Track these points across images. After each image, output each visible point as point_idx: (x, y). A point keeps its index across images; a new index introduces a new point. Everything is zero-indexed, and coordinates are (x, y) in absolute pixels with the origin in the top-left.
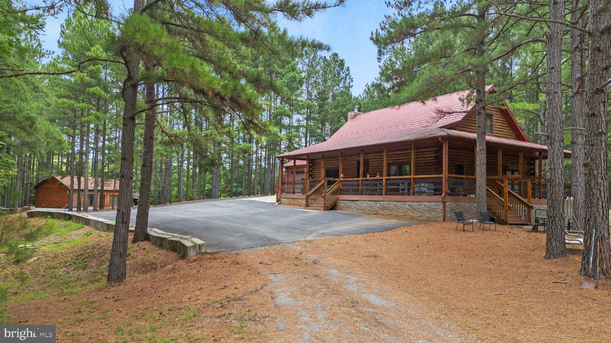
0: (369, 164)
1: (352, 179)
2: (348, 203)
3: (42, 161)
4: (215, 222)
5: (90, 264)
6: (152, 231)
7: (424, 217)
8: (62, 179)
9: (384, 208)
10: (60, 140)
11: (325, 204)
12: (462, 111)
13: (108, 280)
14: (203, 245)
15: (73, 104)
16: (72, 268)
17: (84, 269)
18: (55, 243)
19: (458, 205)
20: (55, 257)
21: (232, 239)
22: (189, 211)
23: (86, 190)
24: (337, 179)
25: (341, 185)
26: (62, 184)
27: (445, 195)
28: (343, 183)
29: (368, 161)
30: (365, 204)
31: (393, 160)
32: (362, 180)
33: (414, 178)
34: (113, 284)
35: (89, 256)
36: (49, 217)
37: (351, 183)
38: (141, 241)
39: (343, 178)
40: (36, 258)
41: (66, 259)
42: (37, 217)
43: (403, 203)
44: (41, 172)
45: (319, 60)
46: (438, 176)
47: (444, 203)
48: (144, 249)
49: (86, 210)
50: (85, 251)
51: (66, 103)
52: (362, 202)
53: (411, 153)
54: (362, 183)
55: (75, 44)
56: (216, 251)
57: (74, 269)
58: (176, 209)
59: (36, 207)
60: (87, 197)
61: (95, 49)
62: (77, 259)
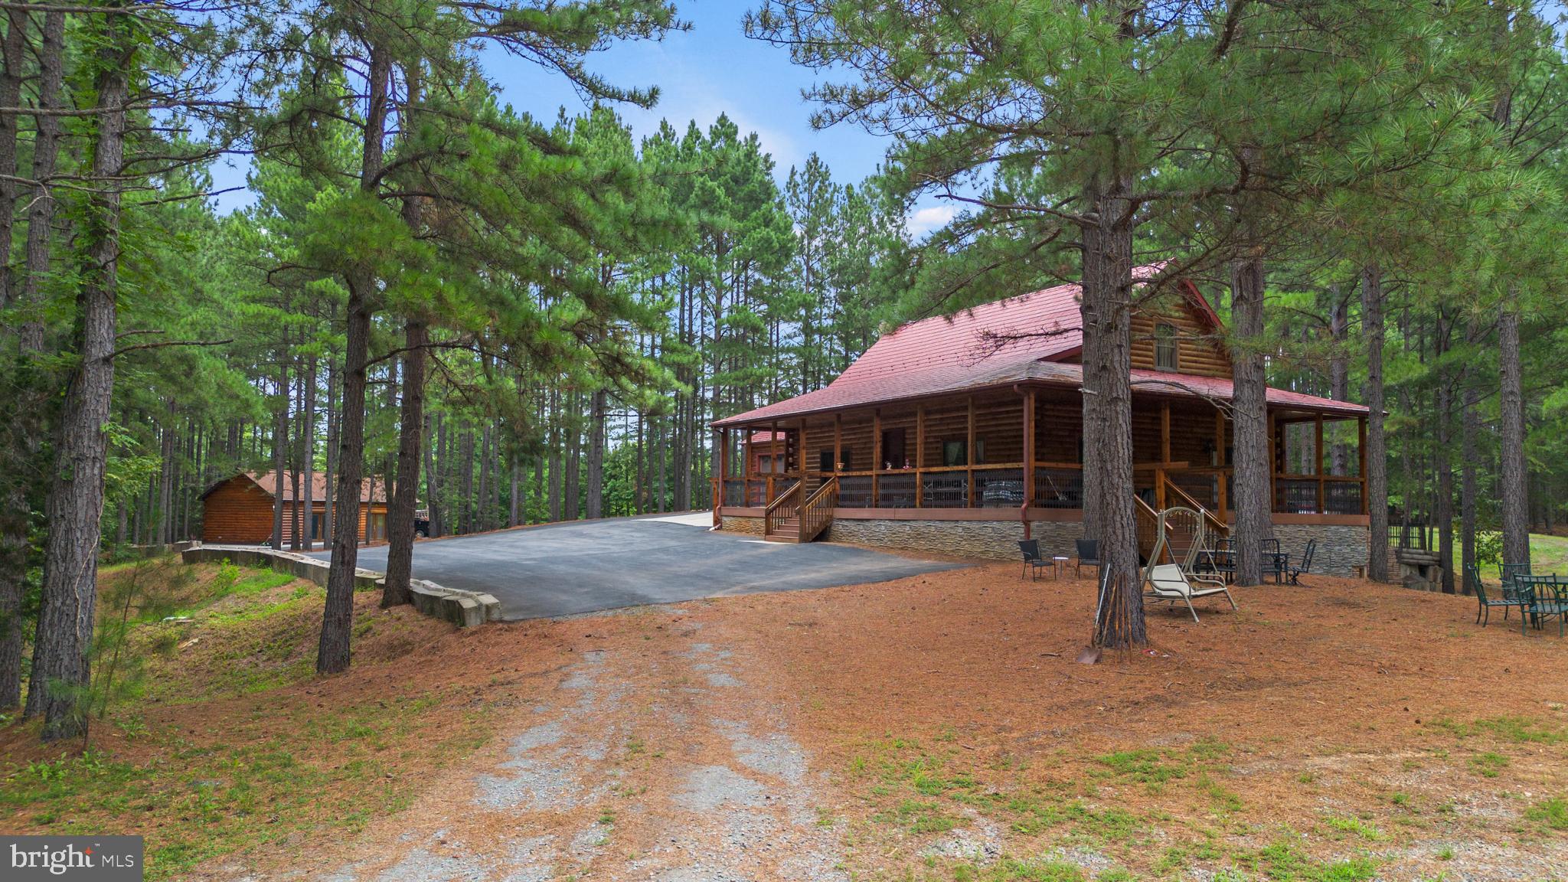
0: (905, 439)
1: (858, 473)
2: (852, 526)
3: (216, 438)
4: (555, 567)
5: (298, 649)
6: (418, 584)
7: (962, 552)
8: (258, 478)
9: (919, 536)
10: (247, 400)
11: (802, 528)
12: (1041, 332)
13: (318, 668)
14: (494, 605)
15: (279, 318)
16: (265, 658)
17: (286, 659)
18: (236, 613)
19: (1059, 527)
20: (234, 637)
21: (564, 597)
22: (517, 547)
23: (308, 505)
24: (828, 474)
25: (838, 486)
26: (259, 489)
27: (1028, 506)
28: (843, 482)
29: (904, 434)
30: (883, 528)
31: (952, 429)
32: (878, 475)
33: (973, 471)
34: (326, 674)
35: (297, 634)
36: (226, 560)
37: (857, 481)
38: (398, 604)
39: (843, 470)
40: (196, 640)
41: (253, 641)
42: (203, 561)
43: (953, 524)
44: (216, 464)
45: (832, 196)
46: (1015, 465)
47: (1027, 523)
48: (399, 619)
49: (308, 548)
50: (290, 624)
51: (263, 315)
52: (877, 523)
53: (966, 417)
54: (877, 481)
55: (282, 186)
56: (521, 617)
57: (269, 659)
58: (494, 542)
59: (205, 542)
60: (309, 518)
61: (323, 195)
62: (274, 641)
